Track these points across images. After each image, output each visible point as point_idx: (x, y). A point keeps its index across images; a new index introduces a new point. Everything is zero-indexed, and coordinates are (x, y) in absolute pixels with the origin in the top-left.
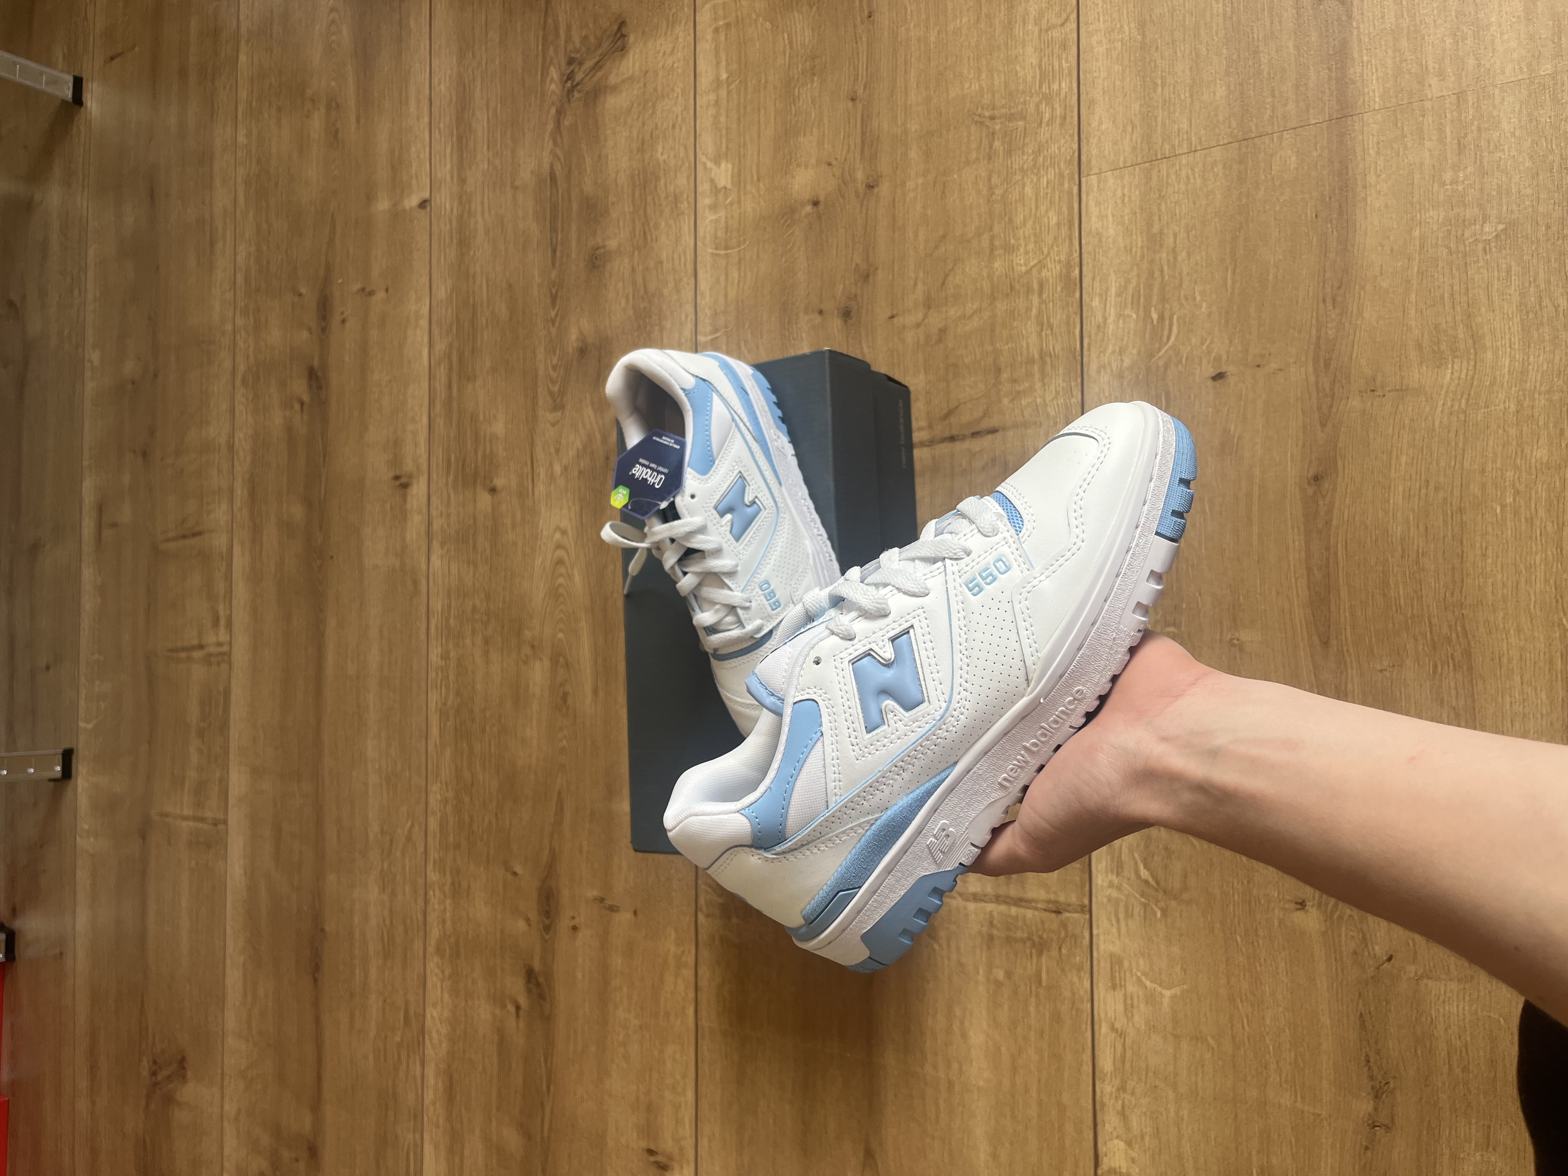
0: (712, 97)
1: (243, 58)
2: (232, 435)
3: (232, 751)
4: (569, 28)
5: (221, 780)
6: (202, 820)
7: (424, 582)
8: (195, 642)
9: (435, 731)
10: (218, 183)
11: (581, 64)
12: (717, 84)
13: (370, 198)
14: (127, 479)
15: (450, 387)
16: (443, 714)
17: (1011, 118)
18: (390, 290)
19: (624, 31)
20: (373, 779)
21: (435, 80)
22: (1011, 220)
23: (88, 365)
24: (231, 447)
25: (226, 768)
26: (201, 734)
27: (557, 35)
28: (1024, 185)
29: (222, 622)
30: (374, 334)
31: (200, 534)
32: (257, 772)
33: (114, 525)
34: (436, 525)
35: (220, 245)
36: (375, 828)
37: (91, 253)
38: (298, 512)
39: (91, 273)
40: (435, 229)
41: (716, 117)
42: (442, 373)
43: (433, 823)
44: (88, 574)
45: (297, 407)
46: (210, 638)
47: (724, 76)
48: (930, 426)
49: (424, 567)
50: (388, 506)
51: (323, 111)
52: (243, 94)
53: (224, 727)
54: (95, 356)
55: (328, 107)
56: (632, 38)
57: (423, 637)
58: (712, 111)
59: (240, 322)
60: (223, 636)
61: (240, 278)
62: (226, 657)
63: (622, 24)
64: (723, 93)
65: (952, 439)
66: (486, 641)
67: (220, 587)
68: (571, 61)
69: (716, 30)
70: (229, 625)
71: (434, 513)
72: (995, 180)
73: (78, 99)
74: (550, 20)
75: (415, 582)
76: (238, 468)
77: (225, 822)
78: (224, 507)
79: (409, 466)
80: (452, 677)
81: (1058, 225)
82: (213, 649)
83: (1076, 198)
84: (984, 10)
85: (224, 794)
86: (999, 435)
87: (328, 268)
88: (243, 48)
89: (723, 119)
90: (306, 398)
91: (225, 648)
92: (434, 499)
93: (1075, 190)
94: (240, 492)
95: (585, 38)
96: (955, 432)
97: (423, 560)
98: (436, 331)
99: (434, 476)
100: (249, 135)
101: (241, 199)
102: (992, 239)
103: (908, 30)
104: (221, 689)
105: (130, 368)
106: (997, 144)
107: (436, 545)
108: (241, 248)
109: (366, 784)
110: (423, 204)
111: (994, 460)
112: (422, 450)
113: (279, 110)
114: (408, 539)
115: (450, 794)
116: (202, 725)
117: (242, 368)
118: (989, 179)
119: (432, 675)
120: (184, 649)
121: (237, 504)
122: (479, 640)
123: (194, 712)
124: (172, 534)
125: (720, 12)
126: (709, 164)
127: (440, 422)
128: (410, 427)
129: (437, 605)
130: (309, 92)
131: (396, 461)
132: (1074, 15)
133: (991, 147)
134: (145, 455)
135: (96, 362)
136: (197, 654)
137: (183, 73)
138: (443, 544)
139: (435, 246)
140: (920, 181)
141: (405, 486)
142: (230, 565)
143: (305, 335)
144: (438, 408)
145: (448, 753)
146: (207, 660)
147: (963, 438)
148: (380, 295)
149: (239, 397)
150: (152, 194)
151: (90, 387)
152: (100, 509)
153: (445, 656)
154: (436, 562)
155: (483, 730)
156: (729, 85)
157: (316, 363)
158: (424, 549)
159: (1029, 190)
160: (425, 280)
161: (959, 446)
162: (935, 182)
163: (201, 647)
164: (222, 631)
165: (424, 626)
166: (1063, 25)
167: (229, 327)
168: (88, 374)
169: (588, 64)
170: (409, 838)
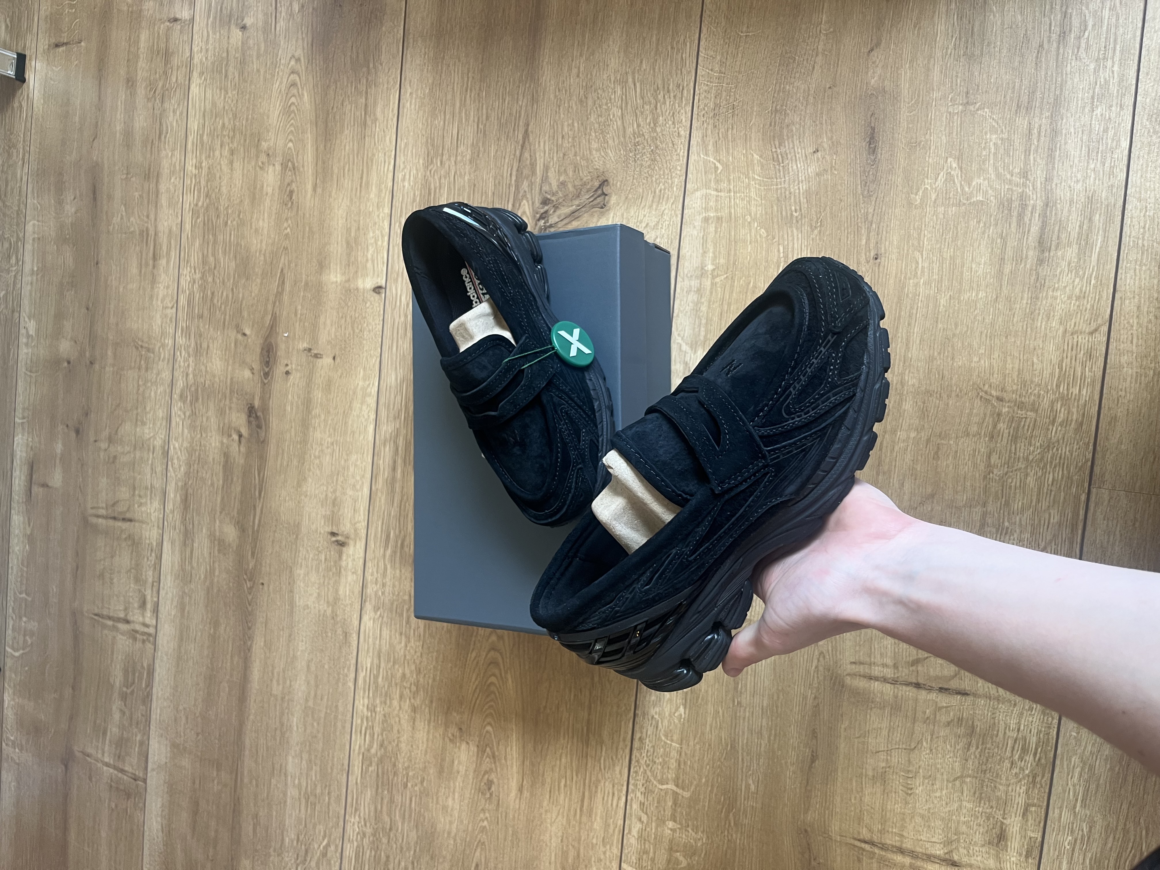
0: (695, 283)
1: (195, 89)
2: (167, 442)
3: (153, 722)
4: (546, 168)
5: (141, 743)
6: (122, 771)
7: (355, 636)
8: (122, 615)
9: (357, 770)
10: (164, 201)
11: (556, 208)
12: (702, 273)
13: (322, 266)
14: (59, 448)
15: (394, 469)
16: (366, 759)
17: (1021, 406)
18: (338, 360)
19: (606, 189)
20: (292, 792)
21: (399, 176)
22: (1007, 504)
23: (23, 331)
24: (166, 453)
25: (147, 734)
26: (124, 697)
27: (533, 172)
28: (1027, 475)
29: (149, 606)
30: (318, 395)
31: (130, 520)
32: (178, 749)
33: (45, 485)
34: (370, 590)
35: (163, 262)
36: (290, 836)
37: (29, 228)
38: (231, 533)
39: (28, 247)
40: (388, 316)
41: (697, 304)
42: (387, 453)
43: (349, 850)
44: (17, 519)
45: (236, 437)
46: (136, 616)
47: (710, 267)
48: (895, 666)
49: (356, 623)
50: (323, 558)
51: (278, 167)
52: (194, 125)
53: (147, 698)
54: (32, 326)
55: (284, 166)
56: (613, 199)
57: (351, 685)
58: (693, 297)
59: (181, 341)
60: (149, 618)
61: (183, 300)
62: (152, 638)
63: (604, 182)
64: (707, 283)
65: (918, 686)
66: (414, 709)
67: (149, 575)
68: (545, 202)
69: (706, 220)
70: (156, 610)
71: (369, 577)
72: (994, 459)
73: (21, 76)
74: (527, 155)
75: (346, 634)
76: (171, 473)
77: (145, 781)
78: (156, 504)
79: (346, 527)
80: (377, 730)
81: (1060, 524)
82: (138, 627)
83: (1083, 505)
84: (1005, 291)
85: (145, 757)
86: (970, 699)
87: (275, 318)
88: (196, 80)
89: (704, 308)
90: (244, 431)
91: (152, 630)
92: (369, 564)
93: (1083, 497)
94: (173, 496)
95: (563, 184)
96: (921, 681)
97: (356, 616)
98: (383, 413)
99: (371, 544)
100: (199, 167)
101: (188, 227)
102: (984, 515)
103: (917, 285)
104: (145, 665)
105: (65, 347)
106: (1001, 426)
107: (368, 607)
108: (185, 272)
109: (285, 794)
110: (378, 289)
111: (960, 720)
112: (362, 517)
113: (232, 152)
114: (341, 592)
115: (369, 831)
116: (125, 689)
117: (180, 384)
118: (989, 457)
119: (357, 721)
120: (110, 618)
121: (169, 506)
122: (406, 705)
123: (117, 678)
124: (103, 512)
125: (712, 204)
126: (685, 347)
127: (381, 499)
128: (350, 492)
129: (367, 662)
130: (264, 145)
131: (333, 518)
132: (1106, 328)
133: (995, 426)
134: (77, 432)
135: (32, 332)
136: (122, 627)
137: (130, 82)
138: (376, 609)
139: (387, 333)
140: (913, 435)
141: (342, 544)
142: (160, 558)
143: (247, 373)
144: (380, 484)
145: (369, 794)
146: (133, 634)
147: (930, 689)
148: (327, 361)
149: (175, 410)
150: (94, 192)
151: (24, 352)
152: (32, 467)
153: (372, 709)
154: (368, 621)
155: (406, 786)
156: (713, 277)
157: (257, 403)
158: (357, 606)
159: (1031, 481)
160: (375, 361)
161: (923, 695)
162: (928, 441)
163: (128, 622)
164: (148, 614)
165: (352, 675)
166: (1091, 333)
167: (170, 342)
168: (23, 340)
169: (565, 210)
170: (324, 854)
